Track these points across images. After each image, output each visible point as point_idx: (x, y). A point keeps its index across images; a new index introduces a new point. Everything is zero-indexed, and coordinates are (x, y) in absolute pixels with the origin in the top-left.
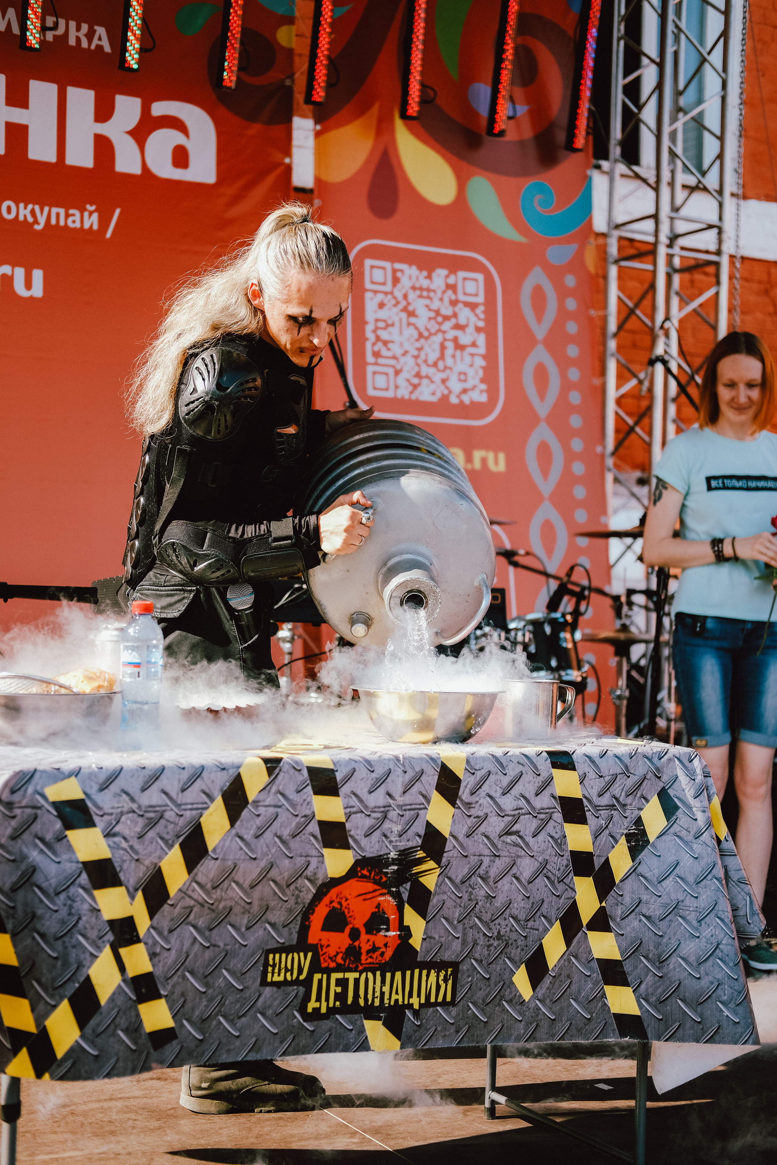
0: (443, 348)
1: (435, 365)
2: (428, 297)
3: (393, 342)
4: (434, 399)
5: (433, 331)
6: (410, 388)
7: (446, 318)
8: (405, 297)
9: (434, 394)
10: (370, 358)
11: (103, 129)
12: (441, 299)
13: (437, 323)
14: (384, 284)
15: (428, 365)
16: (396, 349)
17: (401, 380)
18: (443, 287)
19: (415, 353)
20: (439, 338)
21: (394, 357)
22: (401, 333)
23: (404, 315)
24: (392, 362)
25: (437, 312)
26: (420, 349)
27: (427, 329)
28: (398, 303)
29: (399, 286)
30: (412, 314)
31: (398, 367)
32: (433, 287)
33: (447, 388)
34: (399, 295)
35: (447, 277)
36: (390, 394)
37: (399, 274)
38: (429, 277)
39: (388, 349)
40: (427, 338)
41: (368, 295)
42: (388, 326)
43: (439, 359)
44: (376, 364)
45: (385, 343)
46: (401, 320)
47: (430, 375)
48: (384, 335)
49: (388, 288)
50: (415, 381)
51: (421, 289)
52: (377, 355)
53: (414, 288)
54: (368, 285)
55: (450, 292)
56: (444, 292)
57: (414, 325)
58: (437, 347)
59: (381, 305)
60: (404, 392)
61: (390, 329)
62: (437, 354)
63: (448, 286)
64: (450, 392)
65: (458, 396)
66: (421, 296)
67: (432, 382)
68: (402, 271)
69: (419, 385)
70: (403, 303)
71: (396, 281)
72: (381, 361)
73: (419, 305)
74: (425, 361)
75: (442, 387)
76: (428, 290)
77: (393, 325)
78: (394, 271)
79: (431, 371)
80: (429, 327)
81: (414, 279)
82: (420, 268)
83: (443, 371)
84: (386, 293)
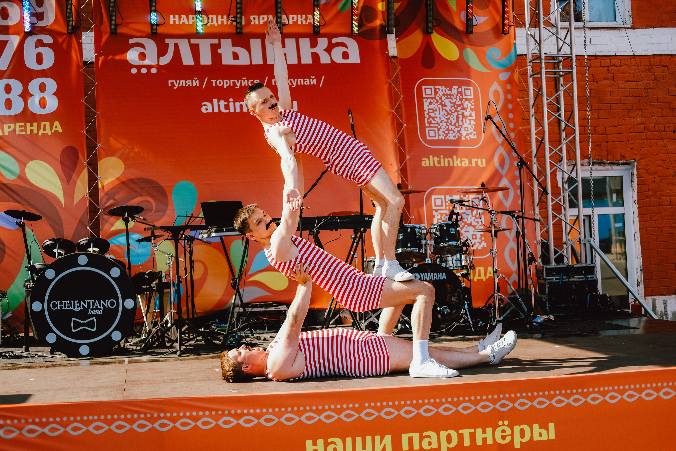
0: (458, 118)
1: (455, 125)
2: (450, 98)
3: (437, 117)
4: (455, 139)
5: (453, 111)
6: (445, 135)
7: (459, 106)
8: (441, 99)
9: (455, 137)
10: (427, 125)
11: (314, 50)
12: (456, 98)
13: (455, 108)
14: (431, 95)
15: (452, 125)
16: (438, 120)
17: (441, 133)
18: (456, 94)
19: (446, 121)
20: (456, 114)
21: (437, 123)
22: (440, 114)
23: (440, 106)
24: (437, 125)
25: (455, 104)
26: (448, 119)
27: (450, 111)
28: (438, 101)
29: (438, 95)
30: (444, 105)
31: (439, 127)
32: (452, 94)
33: (460, 134)
34: (438, 99)
35: (458, 89)
36: (437, 138)
37: (437, 90)
38: (450, 90)
39: (435, 120)
40: (450, 115)
41: (425, 100)
42: (434, 111)
43: (456, 123)
44: (430, 127)
45: (433, 118)
46: (439, 108)
47: (453, 129)
48: (432, 115)
49: (433, 96)
50: (447, 132)
51: (447, 95)
52: (430, 123)
53: (444, 95)
54: (424, 96)
55: (459, 95)
56: (457, 95)
57: (445, 109)
58: (455, 117)
59: (430, 103)
60: (442, 137)
61: (435, 112)
62: (455, 120)
63: (458, 93)
64: (461, 135)
65: (465, 137)
66: (447, 98)
67: (454, 132)
68: (439, 89)
69: (449, 133)
70: (440, 101)
71: (436, 93)
72: (431, 125)
73: (447, 102)
74: (451, 124)
75: (458, 134)
76: (450, 95)
77: (436, 111)
78: (435, 89)
79: (453, 127)
80: (451, 109)
81: (444, 91)
82: (446, 87)
83: (458, 127)
84: (432, 98)
